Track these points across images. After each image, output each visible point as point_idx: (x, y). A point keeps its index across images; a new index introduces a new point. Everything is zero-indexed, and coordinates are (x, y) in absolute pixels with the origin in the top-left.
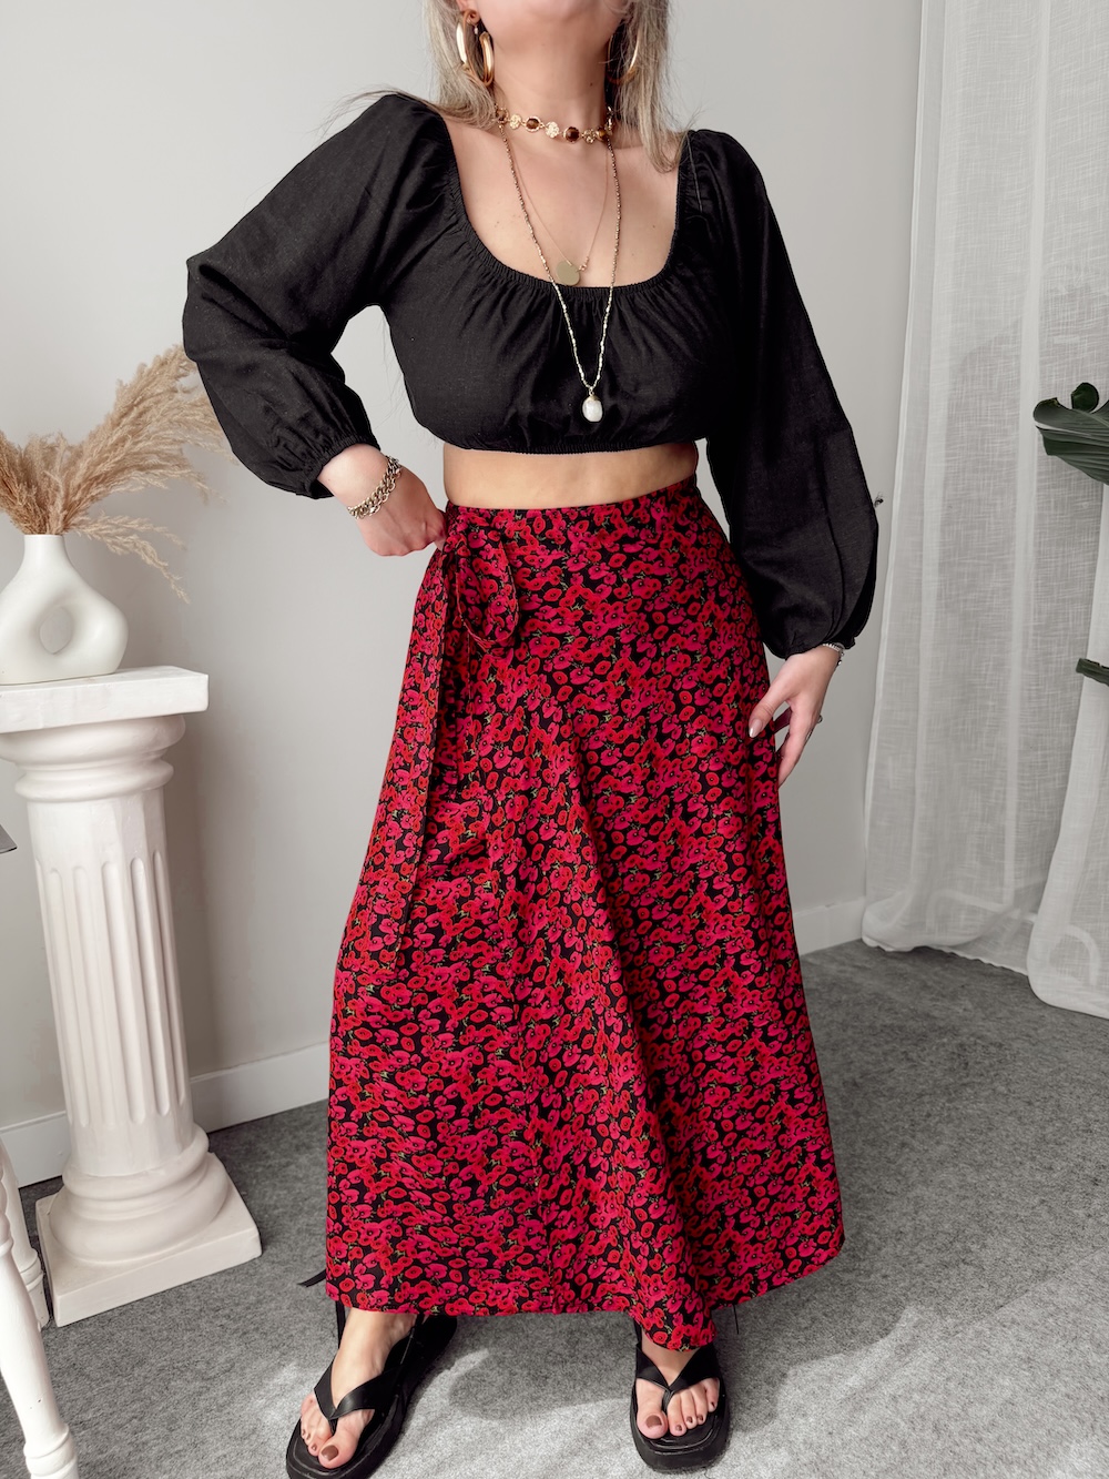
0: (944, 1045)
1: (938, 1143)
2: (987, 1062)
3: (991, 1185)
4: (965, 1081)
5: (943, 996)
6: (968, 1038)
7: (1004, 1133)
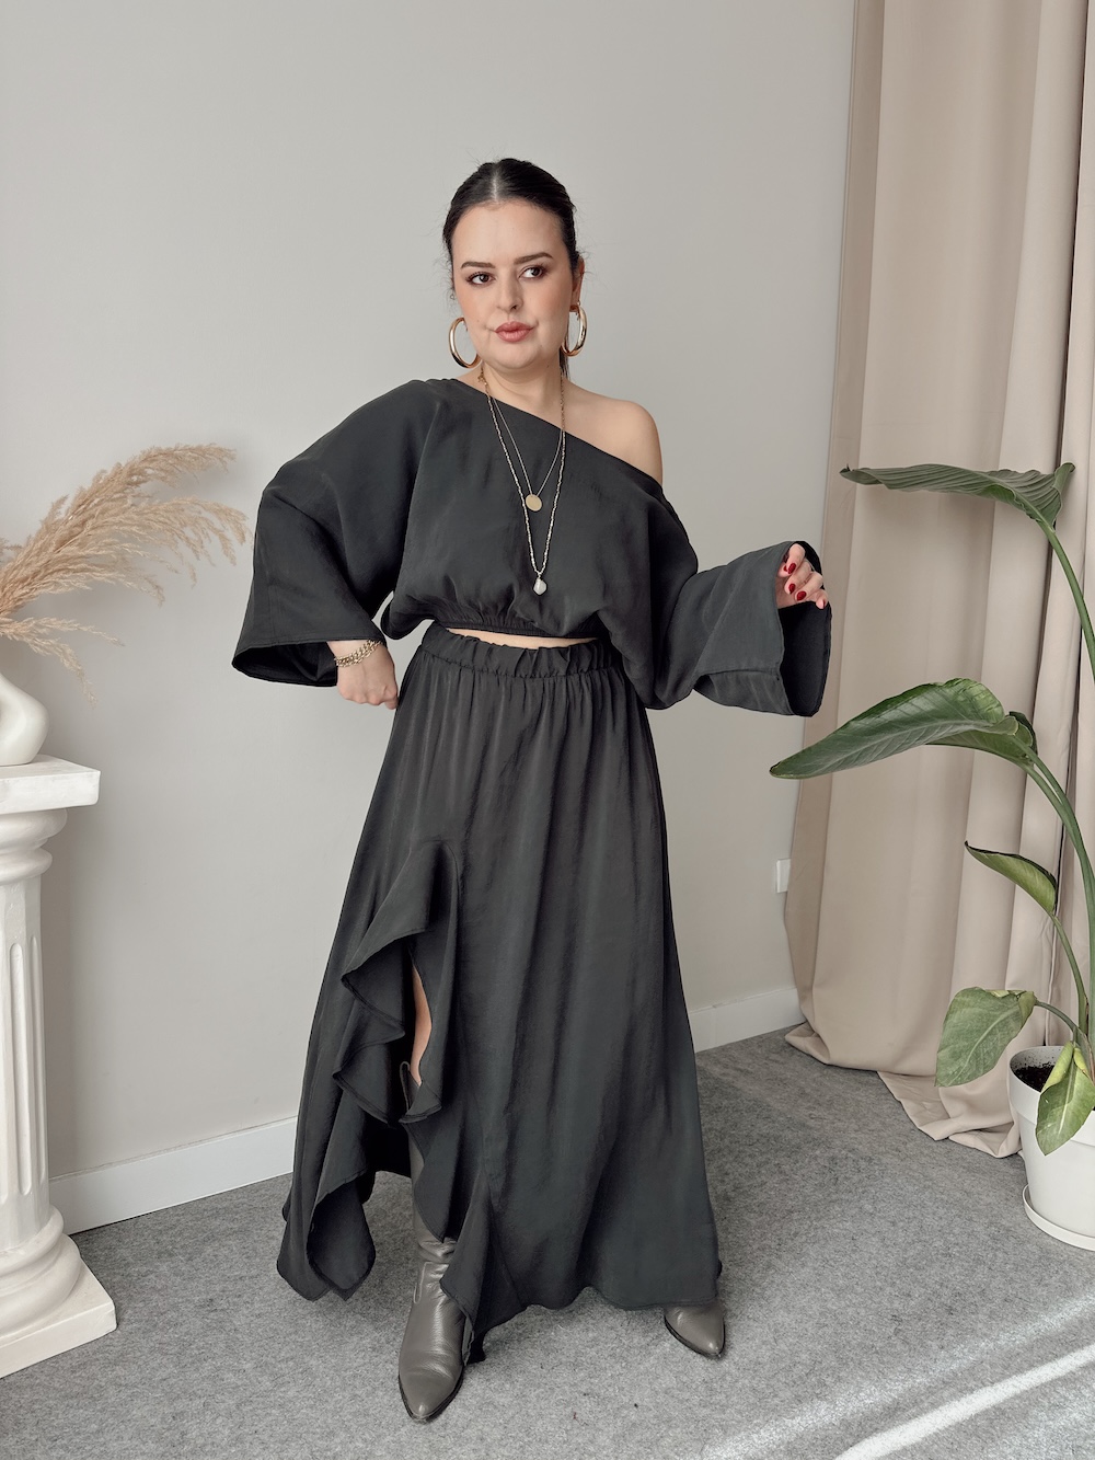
0: (816, 1158)
1: (803, 1265)
2: (856, 1178)
3: (850, 1311)
4: (834, 1197)
6: (840, 1151)
7: (866, 1255)
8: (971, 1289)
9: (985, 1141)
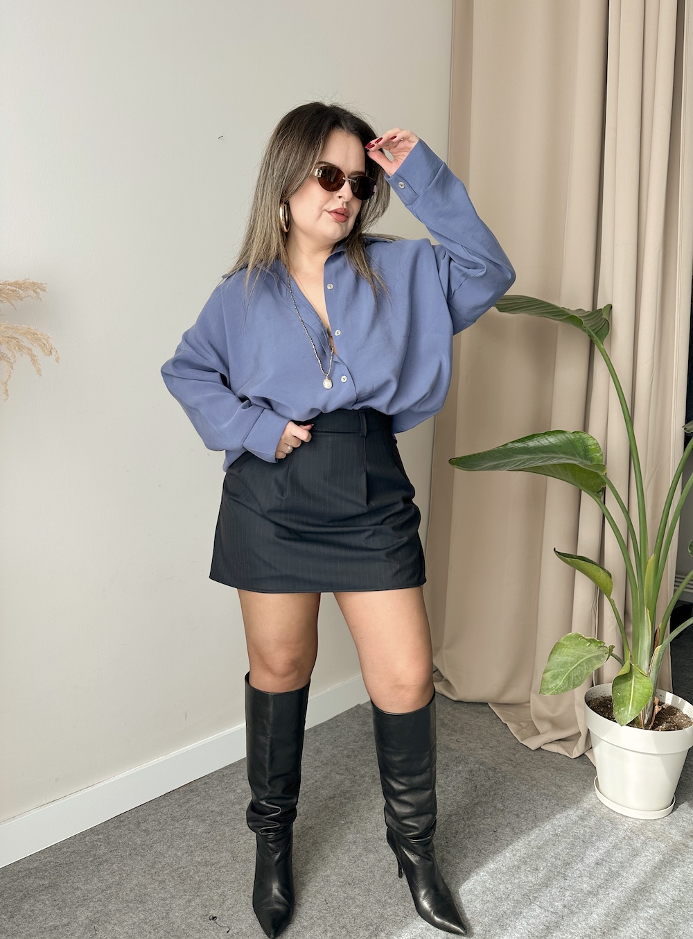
1: (465, 856)
5: (456, 732)
6: (474, 765)
9: (563, 747)
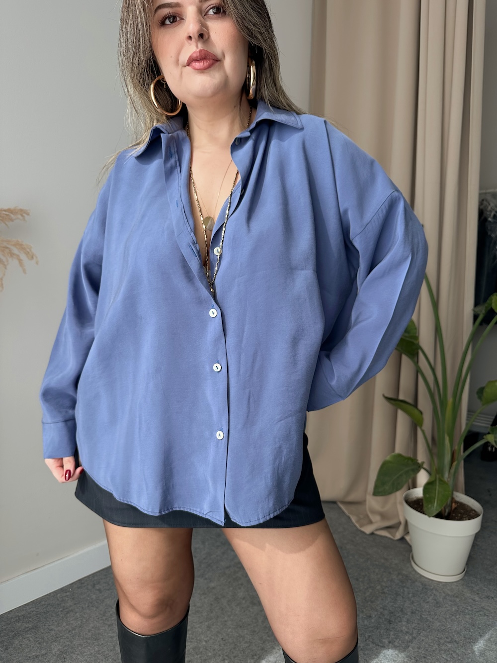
8: (396, 609)
9: (390, 533)
